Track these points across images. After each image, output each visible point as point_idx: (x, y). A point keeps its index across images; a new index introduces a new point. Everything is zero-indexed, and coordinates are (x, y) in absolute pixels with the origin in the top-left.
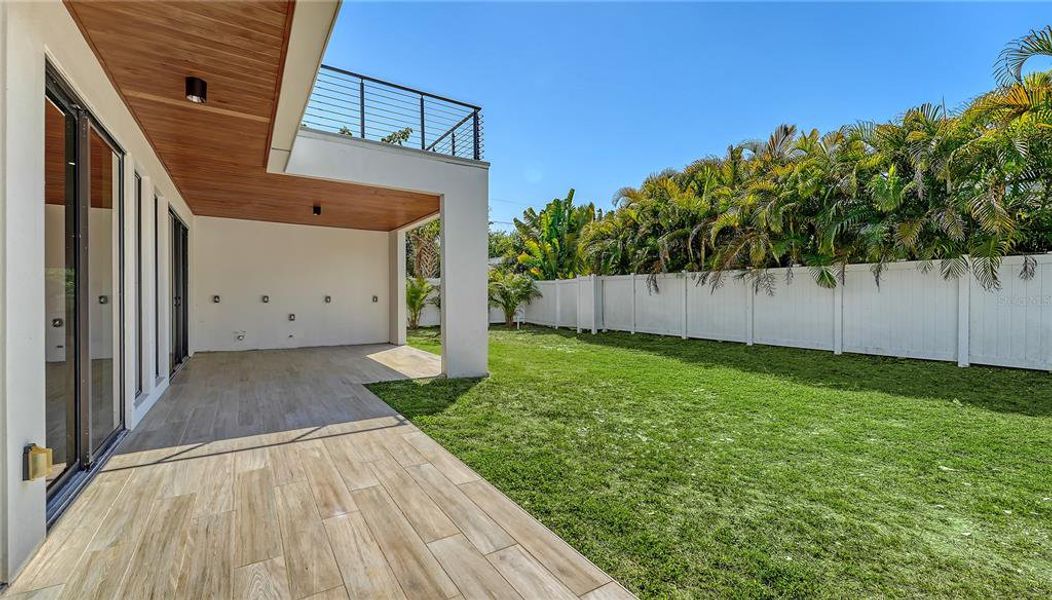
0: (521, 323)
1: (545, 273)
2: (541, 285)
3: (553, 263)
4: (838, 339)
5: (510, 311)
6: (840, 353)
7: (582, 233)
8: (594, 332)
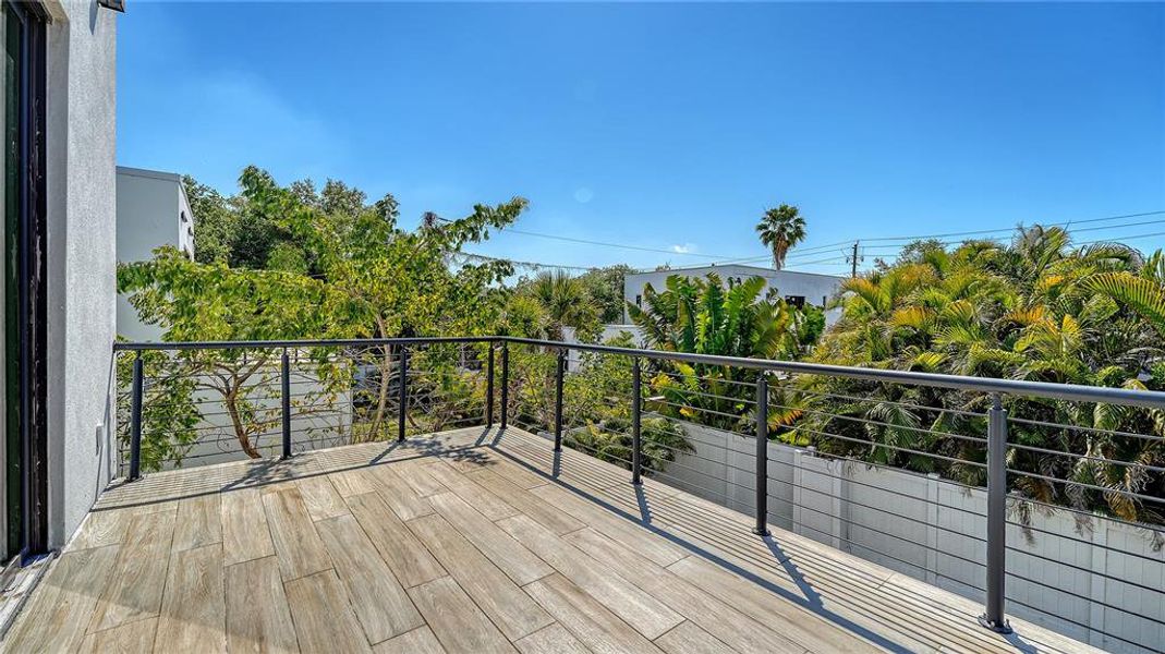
2: (697, 433)
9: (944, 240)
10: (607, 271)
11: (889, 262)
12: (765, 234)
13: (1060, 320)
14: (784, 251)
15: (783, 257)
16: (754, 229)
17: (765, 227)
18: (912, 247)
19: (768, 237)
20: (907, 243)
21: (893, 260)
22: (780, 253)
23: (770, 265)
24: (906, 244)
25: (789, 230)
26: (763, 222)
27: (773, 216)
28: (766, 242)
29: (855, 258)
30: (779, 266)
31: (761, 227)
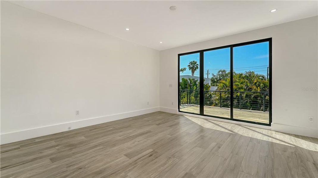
11: (215, 75)
12: (190, 67)
13: (257, 88)
14: (194, 71)
15: (194, 73)
18: (220, 71)
21: (216, 74)
23: (191, 74)
24: (219, 71)
25: (195, 67)
26: (189, 65)
27: (191, 63)
28: (190, 69)
29: (208, 73)
30: (193, 75)
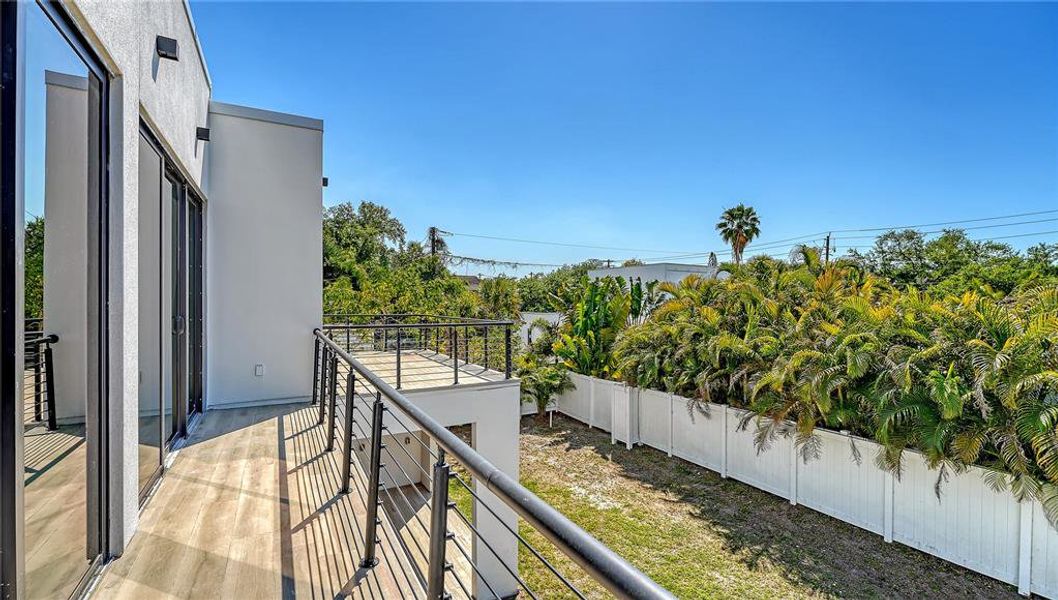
0: (554, 412)
1: (579, 365)
2: (576, 378)
3: (587, 356)
4: (888, 524)
5: (543, 399)
6: (891, 541)
7: (618, 338)
8: (629, 447)
9: (923, 230)
10: (575, 267)
12: (724, 231)
14: (743, 244)
15: (741, 252)
16: (714, 227)
17: (725, 225)
18: (886, 237)
19: (728, 234)
20: (881, 233)
22: (739, 248)
23: (730, 259)
24: (879, 235)
25: (746, 228)
26: (723, 221)
27: (731, 215)
28: (726, 238)
29: (828, 249)
30: (738, 259)
31: (721, 226)
